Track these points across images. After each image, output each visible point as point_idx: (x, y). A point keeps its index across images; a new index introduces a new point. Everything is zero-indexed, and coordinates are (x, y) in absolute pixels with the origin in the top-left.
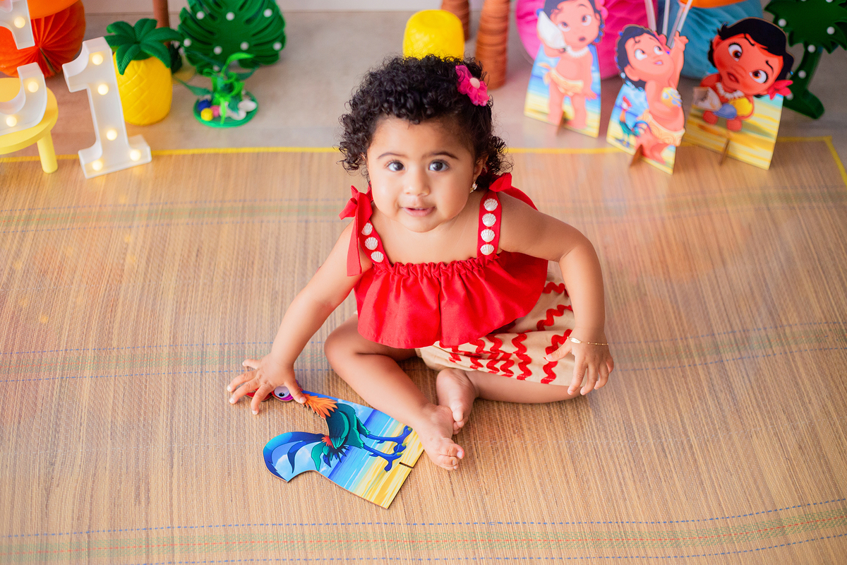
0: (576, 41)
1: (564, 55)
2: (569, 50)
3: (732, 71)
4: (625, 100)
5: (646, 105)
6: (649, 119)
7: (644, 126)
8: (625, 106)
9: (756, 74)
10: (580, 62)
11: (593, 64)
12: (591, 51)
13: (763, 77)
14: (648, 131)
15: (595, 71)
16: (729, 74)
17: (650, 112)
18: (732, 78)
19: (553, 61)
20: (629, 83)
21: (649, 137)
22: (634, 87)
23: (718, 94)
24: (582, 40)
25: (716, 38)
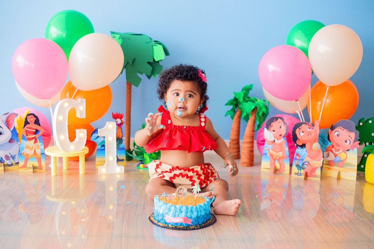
0: (278, 136)
1: (275, 143)
2: (276, 140)
3: (337, 142)
4: (297, 155)
5: (306, 154)
6: (308, 159)
7: (307, 163)
8: (298, 157)
9: (346, 141)
10: (280, 145)
11: (285, 144)
12: (284, 139)
13: (348, 142)
14: (308, 165)
15: (286, 147)
16: (336, 144)
17: (308, 156)
18: (338, 145)
19: (270, 146)
20: (298, 147)
21: (309, 167)
22: (300, 148)
23: (333, 153)
24: (281, 135)
25: (330, 130)
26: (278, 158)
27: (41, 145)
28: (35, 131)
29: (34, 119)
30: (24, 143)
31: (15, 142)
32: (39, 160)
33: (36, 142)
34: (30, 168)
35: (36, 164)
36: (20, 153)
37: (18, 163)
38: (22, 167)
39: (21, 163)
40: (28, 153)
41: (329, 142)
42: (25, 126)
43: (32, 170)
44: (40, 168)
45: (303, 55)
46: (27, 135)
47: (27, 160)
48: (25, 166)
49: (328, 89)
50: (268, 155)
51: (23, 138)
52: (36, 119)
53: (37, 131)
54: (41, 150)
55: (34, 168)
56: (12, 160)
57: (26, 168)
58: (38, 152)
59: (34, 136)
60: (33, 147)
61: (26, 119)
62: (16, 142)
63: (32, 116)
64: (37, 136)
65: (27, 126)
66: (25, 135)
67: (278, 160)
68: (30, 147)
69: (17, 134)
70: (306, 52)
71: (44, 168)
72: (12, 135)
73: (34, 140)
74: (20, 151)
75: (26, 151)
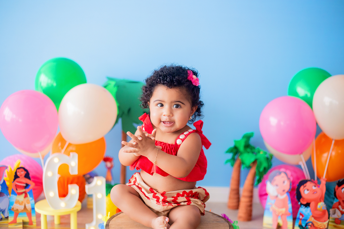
0: (281, 192)
1: (277, 198)
2: (279, 196)
12: (287, 195)
14: (312, 226)
16: (343, 201)
20: (302, 206)
23: (340, 210)
24: (284, 191)
25: (336, 187)
26: (280, 214)
27: (31, 200)
28: (25, 185)
29: (23, 173)
30: (14, 198)
31: (4, 195)
32: (29, 215)
33: (26, 196)
34: (20, 224)
35: (27, 219)
36: (10, 208)
37: (7, 218)
38: (11, 223)
39: (11, 219)
40: (18, 208)
41: (336, 199)
42: (14, 180)
43: (21, 226)
44: (31, 223)
45: (307, 107)
46: (17, 190)
47: (16, 215)
48: (14, 222)
49: (333, 142)
50: (271, 210)
51: (13, 192)
52: (25, 172)
53: (27, 185)
54: (31, 205)
55: (24, 223)
56: (2, 215)
57: (16, 224)
58: (29, 207)
59: (24, 190)
60: (22, 202)
61: (16, 173)
62: (6, 195)
63: (22, 170)
64: (27, 190)
65: (17, 180)
66: (15, 190)
67: (281, 216)
68: (20, 201)
69: (7, 188)
70: (310, 102)
71: (35, 224)
72: (2, 188)
73: (24, 195)
74: (10, 207)
75: (16, 206)
